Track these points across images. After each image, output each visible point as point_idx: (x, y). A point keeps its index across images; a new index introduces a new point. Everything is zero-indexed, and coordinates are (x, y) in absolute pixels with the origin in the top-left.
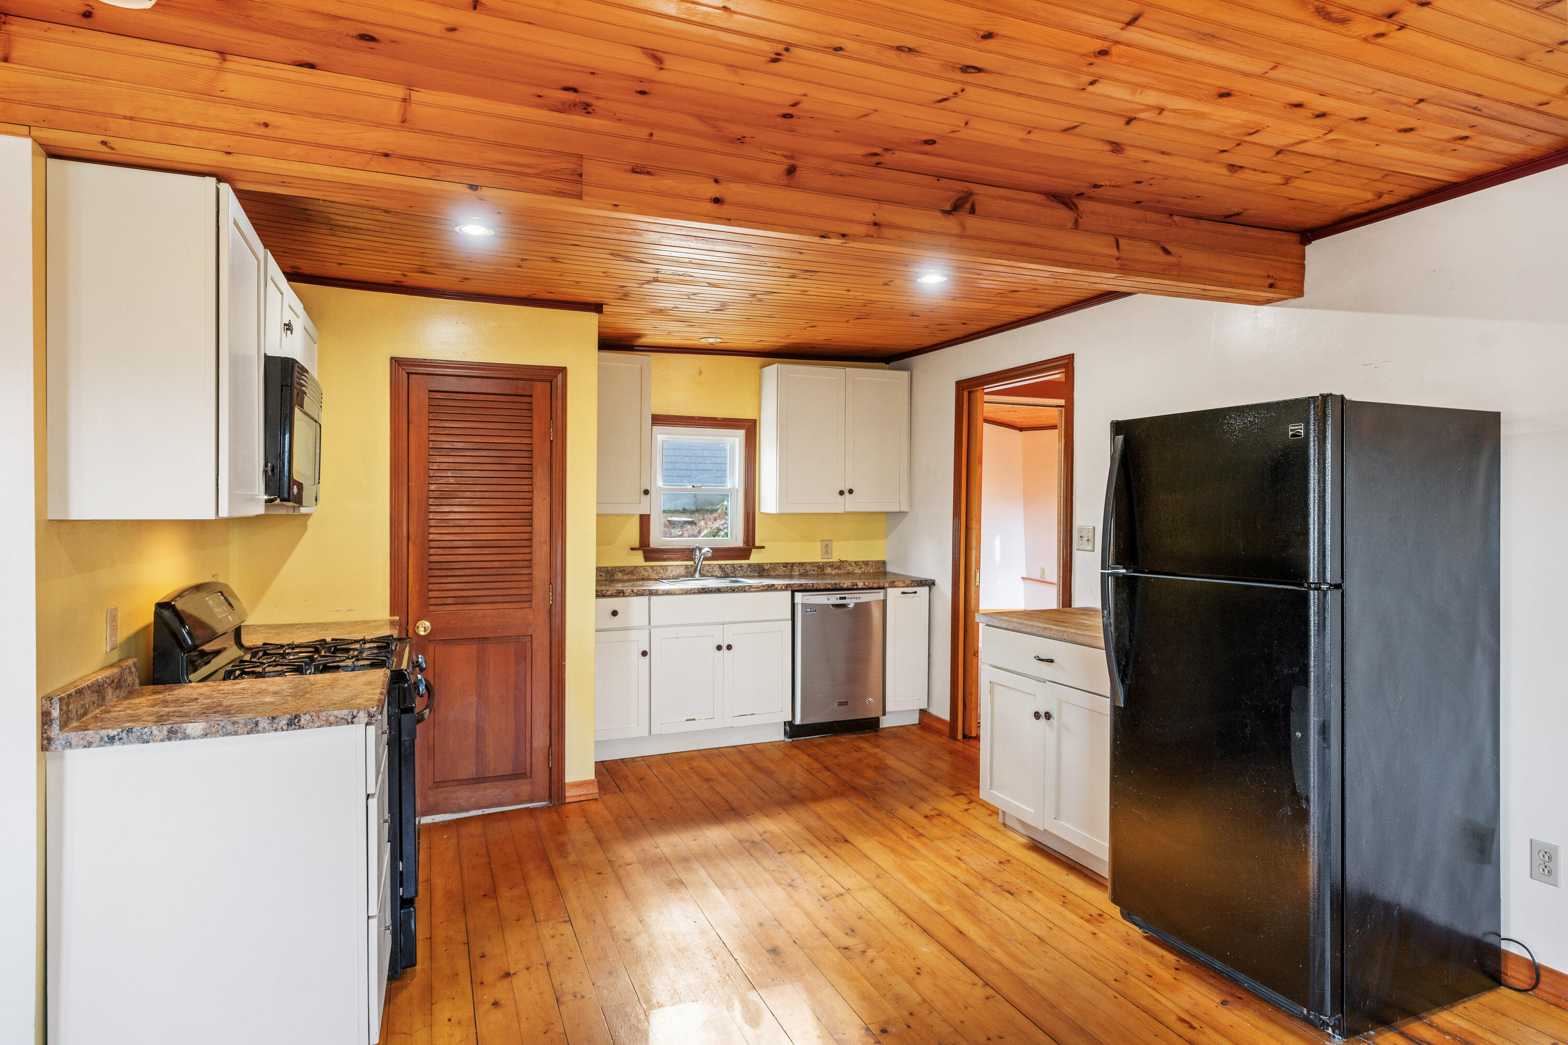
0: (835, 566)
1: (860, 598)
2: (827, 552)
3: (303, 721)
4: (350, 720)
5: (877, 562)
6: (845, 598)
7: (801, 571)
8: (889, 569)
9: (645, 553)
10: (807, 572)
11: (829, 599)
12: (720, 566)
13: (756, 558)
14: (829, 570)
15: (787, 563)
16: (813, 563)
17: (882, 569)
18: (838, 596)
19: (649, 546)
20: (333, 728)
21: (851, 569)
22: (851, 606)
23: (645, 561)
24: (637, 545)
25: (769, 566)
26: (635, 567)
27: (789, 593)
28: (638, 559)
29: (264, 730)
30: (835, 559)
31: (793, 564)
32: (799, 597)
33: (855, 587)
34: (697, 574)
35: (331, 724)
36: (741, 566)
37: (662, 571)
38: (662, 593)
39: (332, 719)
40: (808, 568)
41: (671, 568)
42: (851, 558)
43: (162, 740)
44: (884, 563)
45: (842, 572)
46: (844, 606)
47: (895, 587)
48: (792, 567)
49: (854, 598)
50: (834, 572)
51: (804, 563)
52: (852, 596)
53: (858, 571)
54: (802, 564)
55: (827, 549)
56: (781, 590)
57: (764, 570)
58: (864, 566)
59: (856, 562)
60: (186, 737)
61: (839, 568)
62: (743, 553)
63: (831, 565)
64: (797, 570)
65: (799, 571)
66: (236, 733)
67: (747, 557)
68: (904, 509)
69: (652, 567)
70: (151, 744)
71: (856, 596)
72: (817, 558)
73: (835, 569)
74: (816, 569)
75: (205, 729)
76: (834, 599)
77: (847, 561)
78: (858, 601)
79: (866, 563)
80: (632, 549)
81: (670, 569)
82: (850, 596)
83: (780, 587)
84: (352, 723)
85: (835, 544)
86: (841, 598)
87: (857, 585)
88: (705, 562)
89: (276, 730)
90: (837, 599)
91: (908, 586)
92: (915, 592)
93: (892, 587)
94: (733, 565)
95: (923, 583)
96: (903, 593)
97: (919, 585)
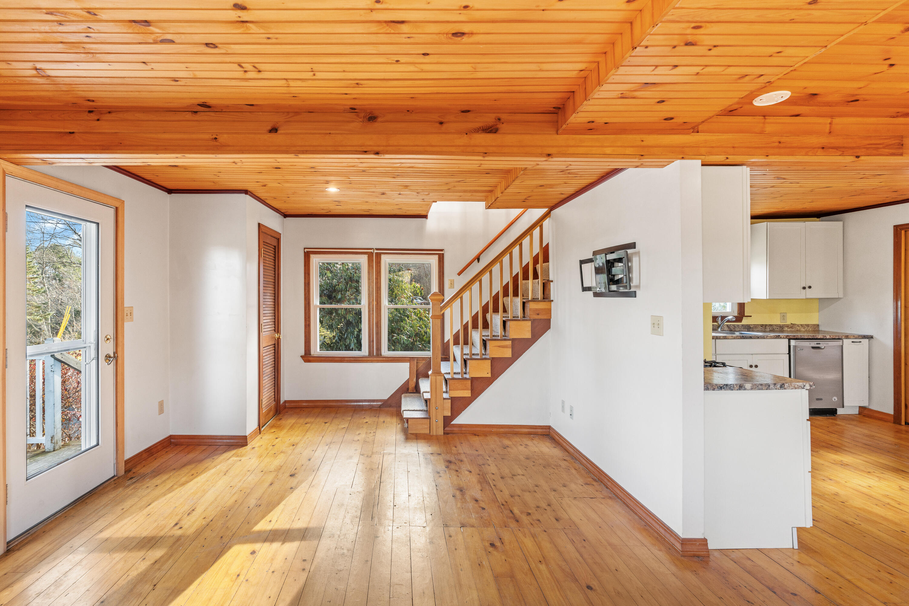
2: (784, 319)
3: (785, 386)
4: (803, 386)
5: (814, 325)
6: (819, 344)
7: (770, 329)
8: (821, 328)
10: (773, 329)
11: (810, 344)
12: (727, 326)
14: (786, 329)
15: (763, 325)
16: (777, 325)
17: (817, 328)
18: (816, 343)
20: (797, 390)
21: (799, 328)
25: (753, 326)
29: (772, 389)
30: (788, 323)
31: (766, 325)
32: (793, 343)
33: (825, 338)
35: (796, 388)
36: (738, 326)
38: (722, 338)
39: (796, 386)
40: (775, 327)
42: (798, 323)
43: (737, 390)
44: (818, 325)
45: (793, 330)
46: (819, 348)
47: (849, 338)
48: (765, 327)
50: (789, 330)
52: (824, 342)
53: (803, 329)
54: (771, 325)
55: (784, 317)
56: (784, 338)
57: (750, 328)
58: (806, 327)
59: (801, 325)
60: (745, 389)
61: (791, 327)
63: (787, 326)
64: (768, 328)
66: (762, 389)
67: (742, 321)
68: (841, 296)
70: (734, 391)
71: (826, 343)
72: (779, 322)
73: (790, 328)
74: (779, 328)
75: (751, 387)
77: (796, 324)
79: (808, 325)
82: (822, 342)
84: (804, 388)
85: (788, 316)
89: (776, 389)
91: (856, 338)
92: (860, 342)
93: (847, 338)
94: (734, 325)
95: (864, 337)
96: (853, 342)
97: (863, 338)
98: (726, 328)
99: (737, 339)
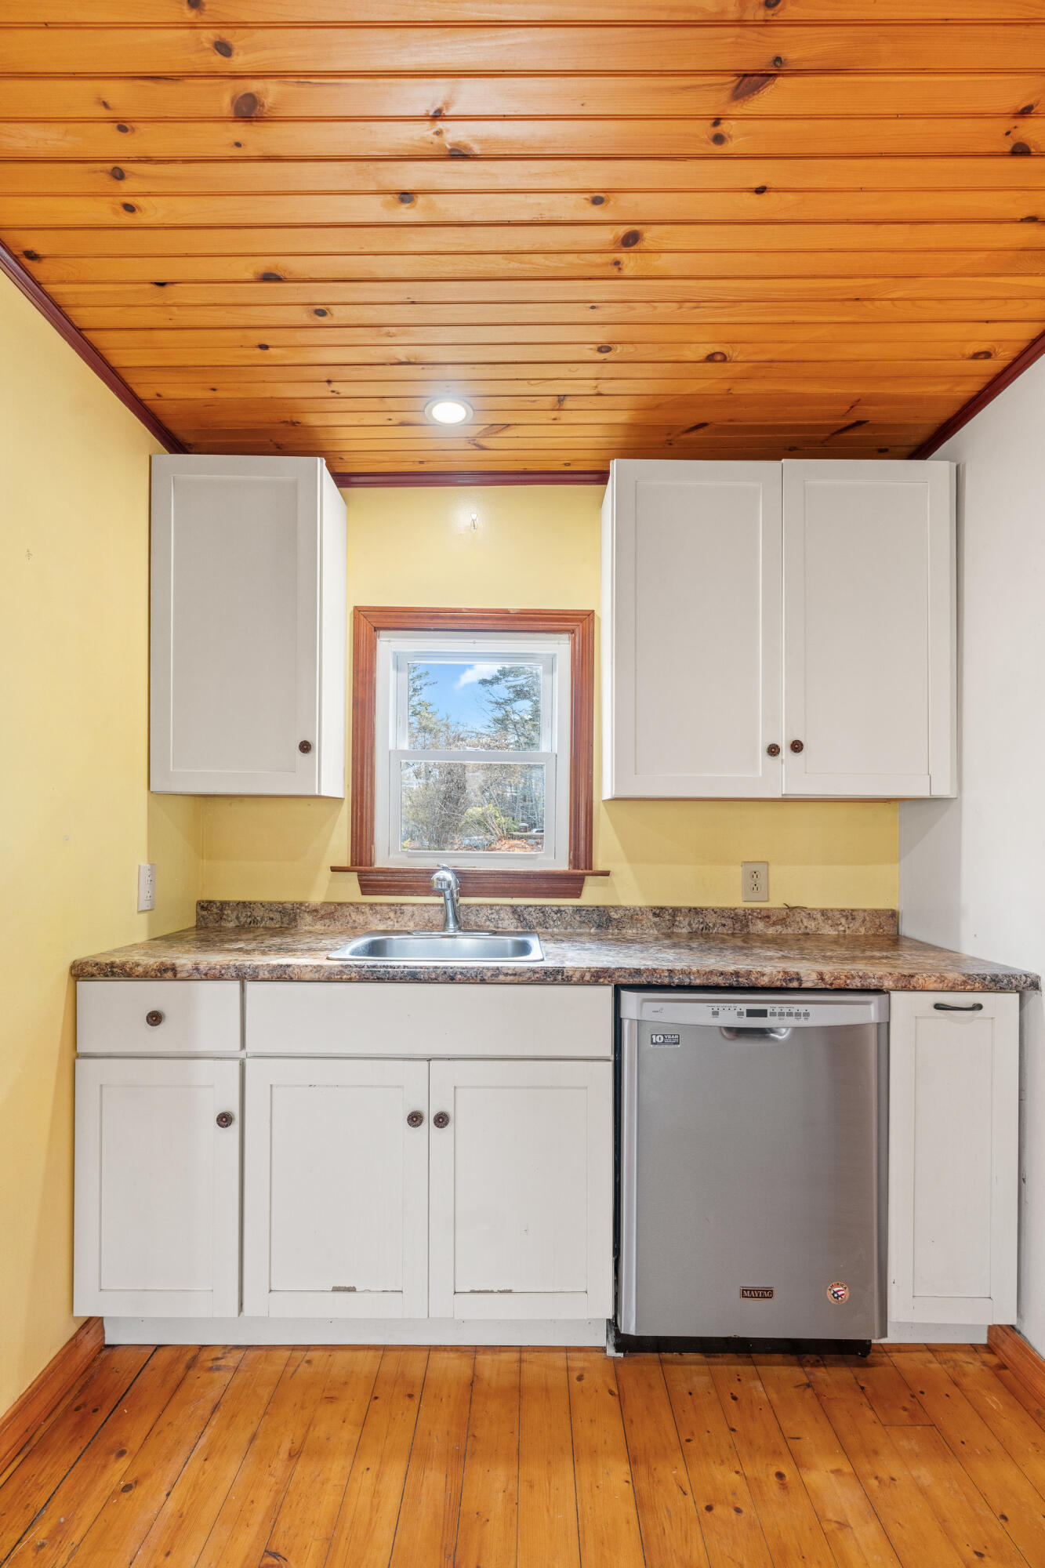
0: (774, 918)
1: (807, 1015)
2: (755, 887)
5: (877, 913)
6: (762, 1013)
7: (695, 926)
8: (907, 929)
9: (361, 874)
10: (707, 928)
11: (716, 1014)
12: (514, 909)
13: (593, 894)
14: (759, 927)
15: (662, 908)
16: (723, 910)
17: (888, 929)
18: (744, 1007)
19: (371, 864)
21: (812, 925)
22: (783, 1035)
23: (363, 893)
24: (345, 860)
25: (621, 912)
26: (340, 904)
27: (607, 992)
28: (349, 889)
30: (775, 902)
31: (676, 911)
32: (631, 1001)
33: (795, 984)
34: (451, 925)
36: (559, 911)
37: (392, 915)
38: (267, 975)
40: (711, 919)
41: (410, 908)
42: (814, 901)
44: (894, 915)
45: (790, 931)
46: (762, 1033)
47: (914, 987)
48: (674, 916)
49: (790, 1014)
50: (771, 931)
51: (702, 909)
52: (786, 1008)
53: (828, 931)
54: (696, 911)
55: (755, 877)
56: (582, 982)
57: (610, 919)
58: (843, 921)
59: (824, 912)
61: (782, 921)
62: (569, 884)
63: (766, 916)
64: (686, 923)
65: (690, 924)
67: (577, 894)
69: (372, 905)
71: (795, 1008)
72: (736, 900)
73: (774, 924)
74: (730, 922)
76: (732, 1013)
77: (802, 908)
78: (802, 1022)
79: (850, 915)
80: (334, 869)
81: (408, 909)
82: (777, 1008)
83: (578, 975)
85: (775, 871)
86: (751, 1013)
87: (799, 979)
88: (463, 900)
90: (740, 1014)
91: (952, 990)
92: (979, 1007)
93: (904, 989)
94: (541, 909)
95: (997, 983)
96: (938, 1007)
97: (986, 989)
98: (509, 922)
99: (341, 981)
